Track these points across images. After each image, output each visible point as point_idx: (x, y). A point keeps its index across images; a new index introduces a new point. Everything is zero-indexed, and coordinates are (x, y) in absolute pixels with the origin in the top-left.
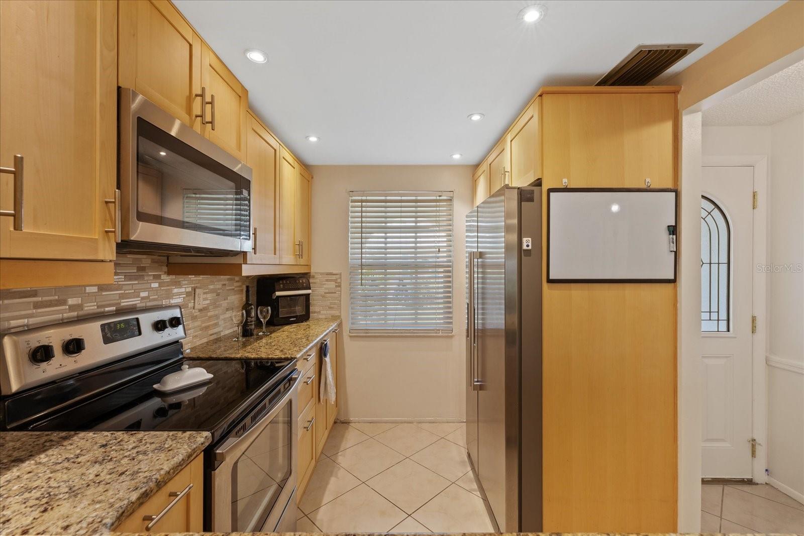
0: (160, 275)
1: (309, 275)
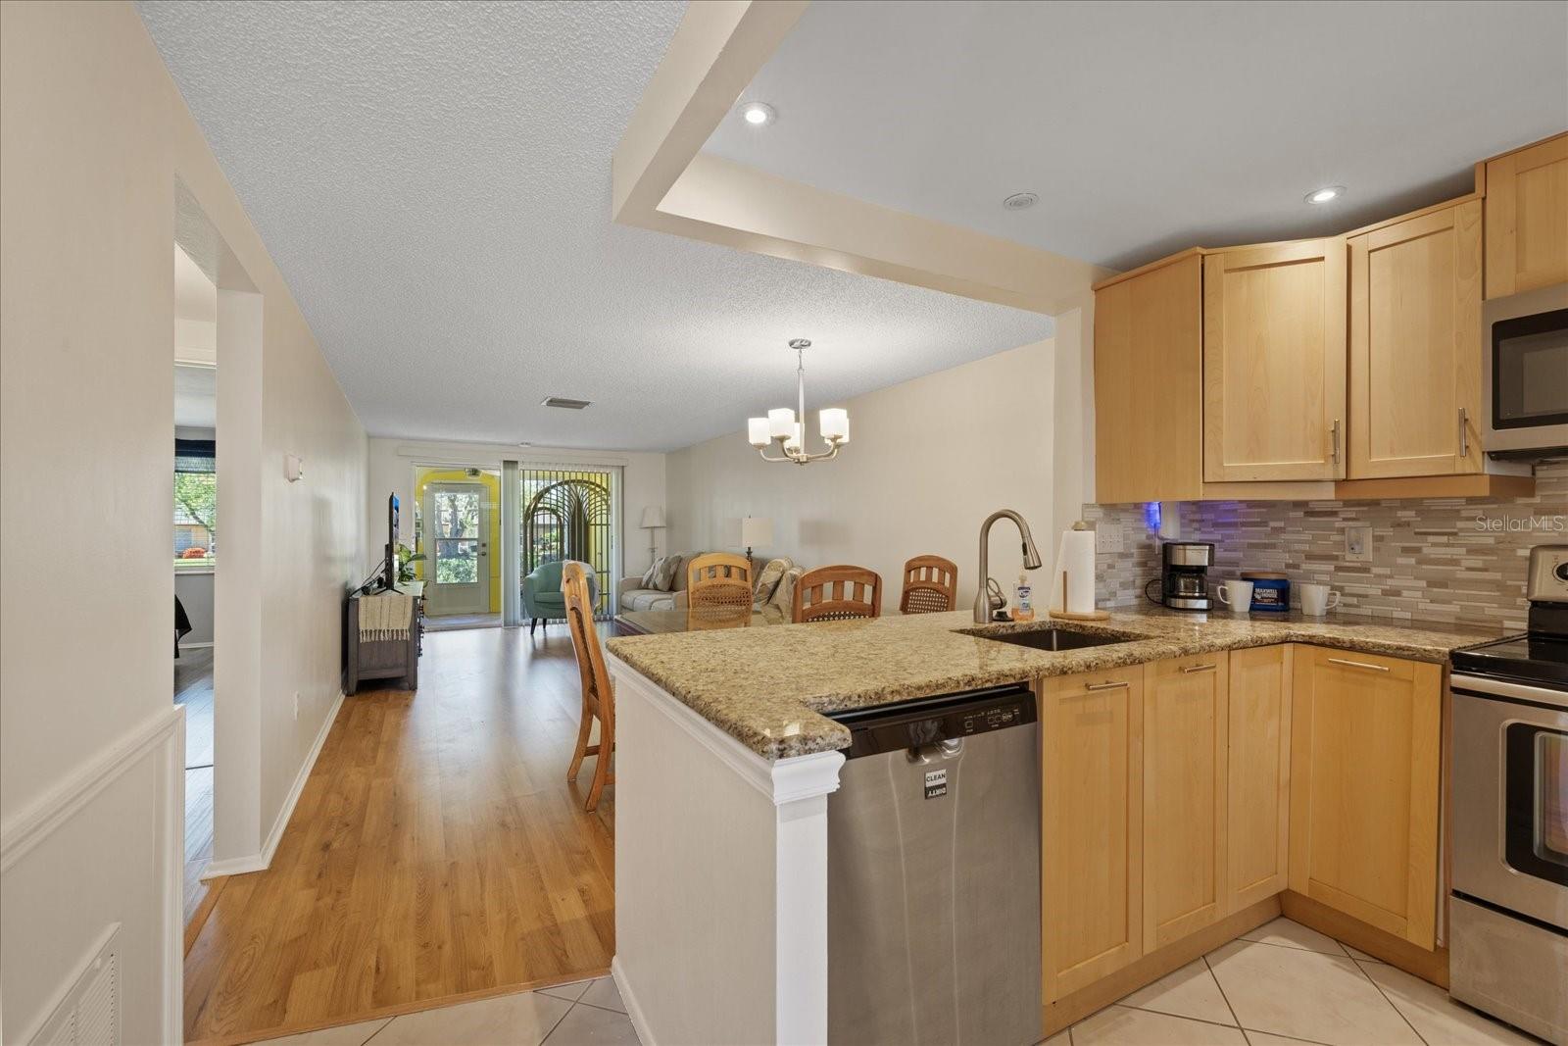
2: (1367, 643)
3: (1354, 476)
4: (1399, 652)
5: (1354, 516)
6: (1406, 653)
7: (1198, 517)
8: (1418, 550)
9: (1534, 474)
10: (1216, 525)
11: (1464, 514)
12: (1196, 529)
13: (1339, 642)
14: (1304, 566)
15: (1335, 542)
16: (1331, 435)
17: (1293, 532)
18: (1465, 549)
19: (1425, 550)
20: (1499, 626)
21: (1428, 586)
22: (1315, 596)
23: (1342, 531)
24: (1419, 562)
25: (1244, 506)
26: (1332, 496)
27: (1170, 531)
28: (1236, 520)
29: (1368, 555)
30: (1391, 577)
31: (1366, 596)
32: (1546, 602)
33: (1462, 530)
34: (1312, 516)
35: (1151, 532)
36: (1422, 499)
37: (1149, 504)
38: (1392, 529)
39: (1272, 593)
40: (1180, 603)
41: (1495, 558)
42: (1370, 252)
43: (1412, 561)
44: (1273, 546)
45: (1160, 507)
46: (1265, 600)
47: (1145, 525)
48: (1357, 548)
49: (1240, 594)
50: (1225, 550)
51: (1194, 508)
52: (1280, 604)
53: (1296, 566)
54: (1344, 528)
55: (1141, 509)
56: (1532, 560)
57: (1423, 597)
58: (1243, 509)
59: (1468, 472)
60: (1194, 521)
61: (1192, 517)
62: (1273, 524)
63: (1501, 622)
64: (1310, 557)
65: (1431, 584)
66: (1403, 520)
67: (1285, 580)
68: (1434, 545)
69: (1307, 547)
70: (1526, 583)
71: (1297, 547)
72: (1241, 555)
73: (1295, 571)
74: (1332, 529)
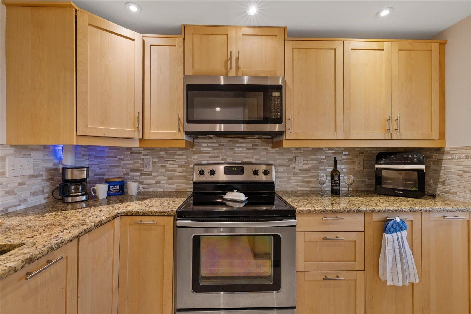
0: (267, 149)
1: (442, 150)
2: (149, 212)
3: (145, 137)
4: (160, 214)
5: (146, 154)
6: (162, 214)
7: (87, 153)
8: (165, 166)
9: (193, 141)
10: (96, 157)
11: (177, 154)
12: (86, 159)
13: (138, 213)
14: (130, 174)
15: (140, 164)
16: (137, 118)
17: (127, 160)
18: (177, 166)
19: (167, 166)
20: (185, 191)
21: (168, 179)
22: (133, 188)
23: (143, 160)
24: (166, 171)
25: (108, 148)
26: (137, 146)
27: (69, 160)
28: (104, 155)
29: (151, 169)
30: (158, 176)
31: (150, 184)
32: (196, 182)
33: (177, 159)
34: (133, 154)
35: (56, 161)
36: (166, 148)
37: (55, 146)
38: (158, 159)
39: (117, 187)
40: (69, 200)
41: (184, 168)
42: (151, 45)
43: (164, 170)
44: (119, 166)
45: (62, 148)
46: (114, 191)
47: (52, 158)
48: (147, 166)
49: (102, 190)
50: (100, 169)
51: (85, 149)
52: (120, 191)
53: (127, 174)
54: (143, 159)
55: (50, 149)
56: (193, 168)
57: (167, 183)
58: (107, 150)
59: (180, 138)
60: (85, 155)
61: (84, 153)
62: (118, 157)
63: (186, 189)
64: (133, 170)
65: (169, 178)
66: (161, 155)
67: (123, 181)
68: (170, 164)
69: (131, 166)
70: (192, 176)
71: (127, 166)
72: (106, 170)
73: (127, 176)
74: (140, 159)
